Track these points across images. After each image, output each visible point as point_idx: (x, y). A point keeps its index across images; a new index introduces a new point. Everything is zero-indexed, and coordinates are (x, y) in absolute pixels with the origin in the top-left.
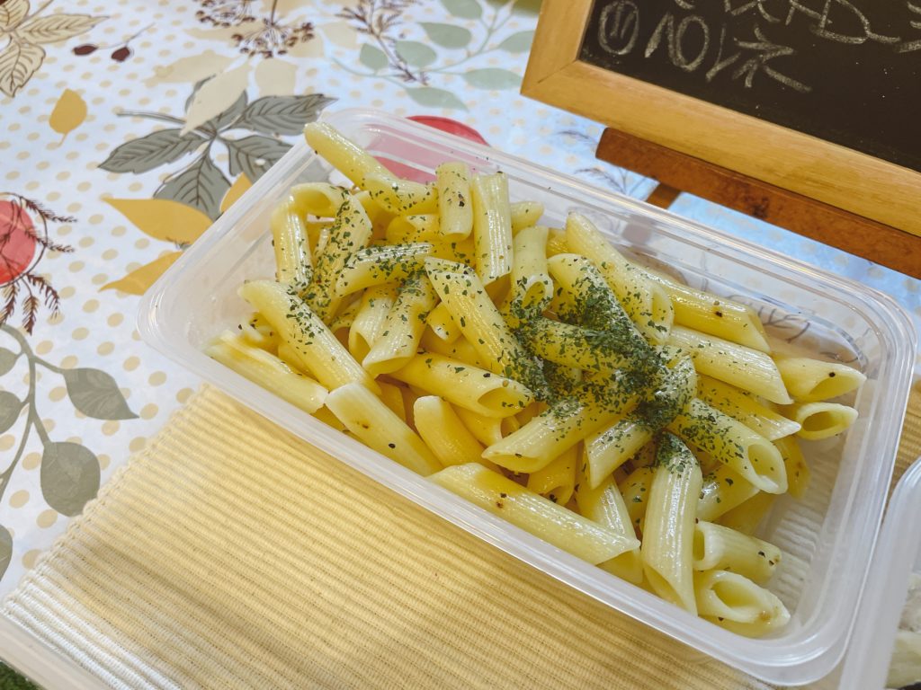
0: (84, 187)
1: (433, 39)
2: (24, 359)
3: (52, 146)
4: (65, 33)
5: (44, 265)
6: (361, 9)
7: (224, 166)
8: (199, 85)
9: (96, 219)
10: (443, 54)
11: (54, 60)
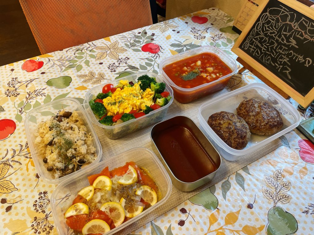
0: (167, 47)
1: (222, 44)
2: (154, 62)
3: (165, 41)
4: (172, 27)
5: (160, 53)
6: (214, 37)
7: (185, 50)
8: (186, 40)
9: (167, 51)
10: (222, 47)
11: (169, 30)
